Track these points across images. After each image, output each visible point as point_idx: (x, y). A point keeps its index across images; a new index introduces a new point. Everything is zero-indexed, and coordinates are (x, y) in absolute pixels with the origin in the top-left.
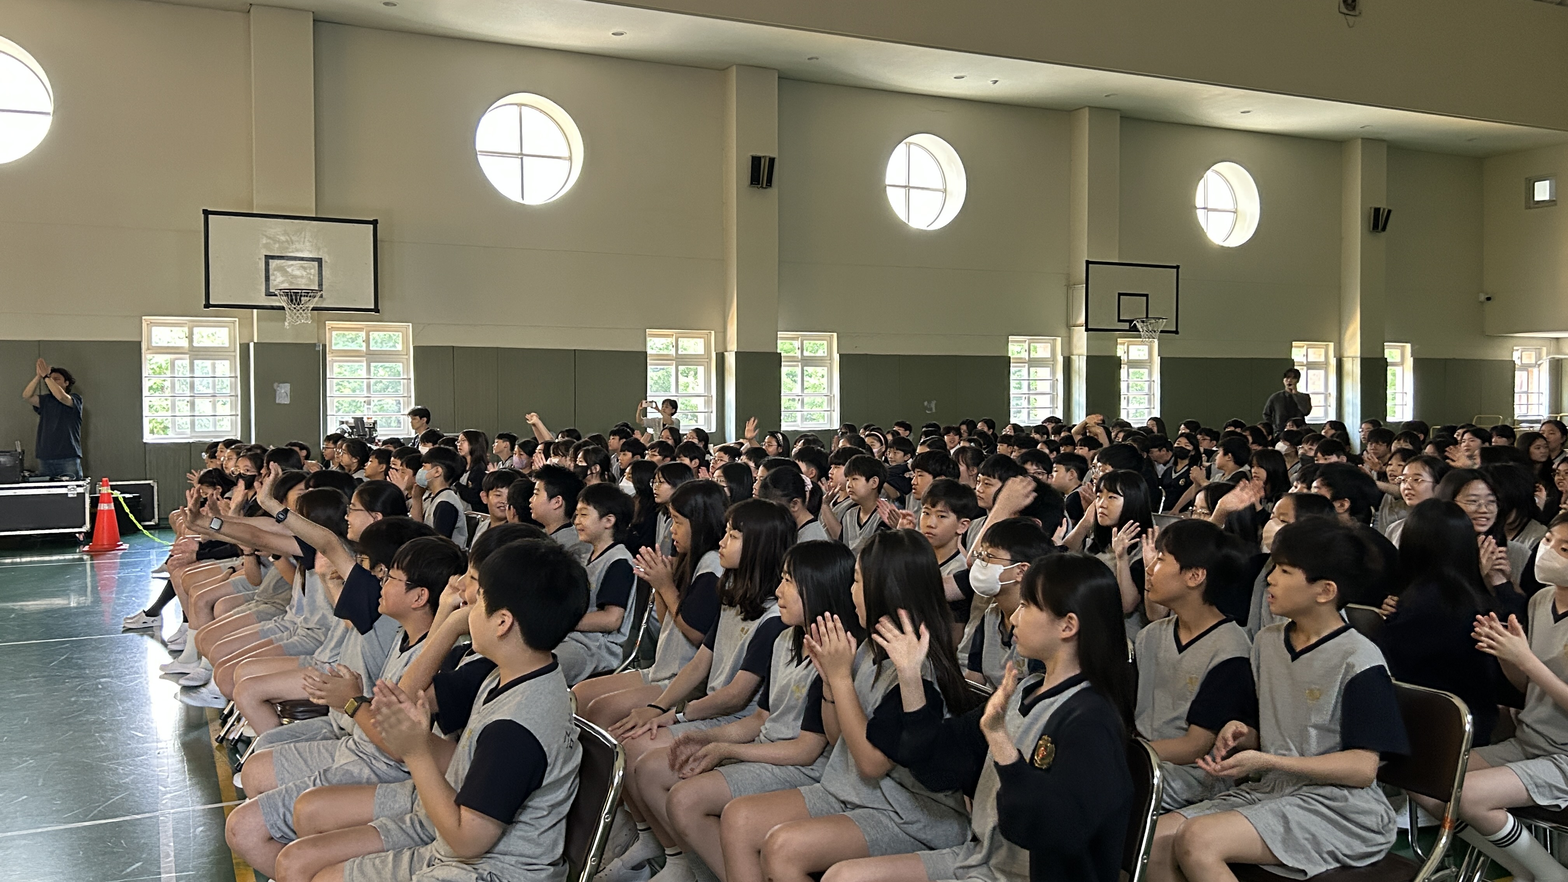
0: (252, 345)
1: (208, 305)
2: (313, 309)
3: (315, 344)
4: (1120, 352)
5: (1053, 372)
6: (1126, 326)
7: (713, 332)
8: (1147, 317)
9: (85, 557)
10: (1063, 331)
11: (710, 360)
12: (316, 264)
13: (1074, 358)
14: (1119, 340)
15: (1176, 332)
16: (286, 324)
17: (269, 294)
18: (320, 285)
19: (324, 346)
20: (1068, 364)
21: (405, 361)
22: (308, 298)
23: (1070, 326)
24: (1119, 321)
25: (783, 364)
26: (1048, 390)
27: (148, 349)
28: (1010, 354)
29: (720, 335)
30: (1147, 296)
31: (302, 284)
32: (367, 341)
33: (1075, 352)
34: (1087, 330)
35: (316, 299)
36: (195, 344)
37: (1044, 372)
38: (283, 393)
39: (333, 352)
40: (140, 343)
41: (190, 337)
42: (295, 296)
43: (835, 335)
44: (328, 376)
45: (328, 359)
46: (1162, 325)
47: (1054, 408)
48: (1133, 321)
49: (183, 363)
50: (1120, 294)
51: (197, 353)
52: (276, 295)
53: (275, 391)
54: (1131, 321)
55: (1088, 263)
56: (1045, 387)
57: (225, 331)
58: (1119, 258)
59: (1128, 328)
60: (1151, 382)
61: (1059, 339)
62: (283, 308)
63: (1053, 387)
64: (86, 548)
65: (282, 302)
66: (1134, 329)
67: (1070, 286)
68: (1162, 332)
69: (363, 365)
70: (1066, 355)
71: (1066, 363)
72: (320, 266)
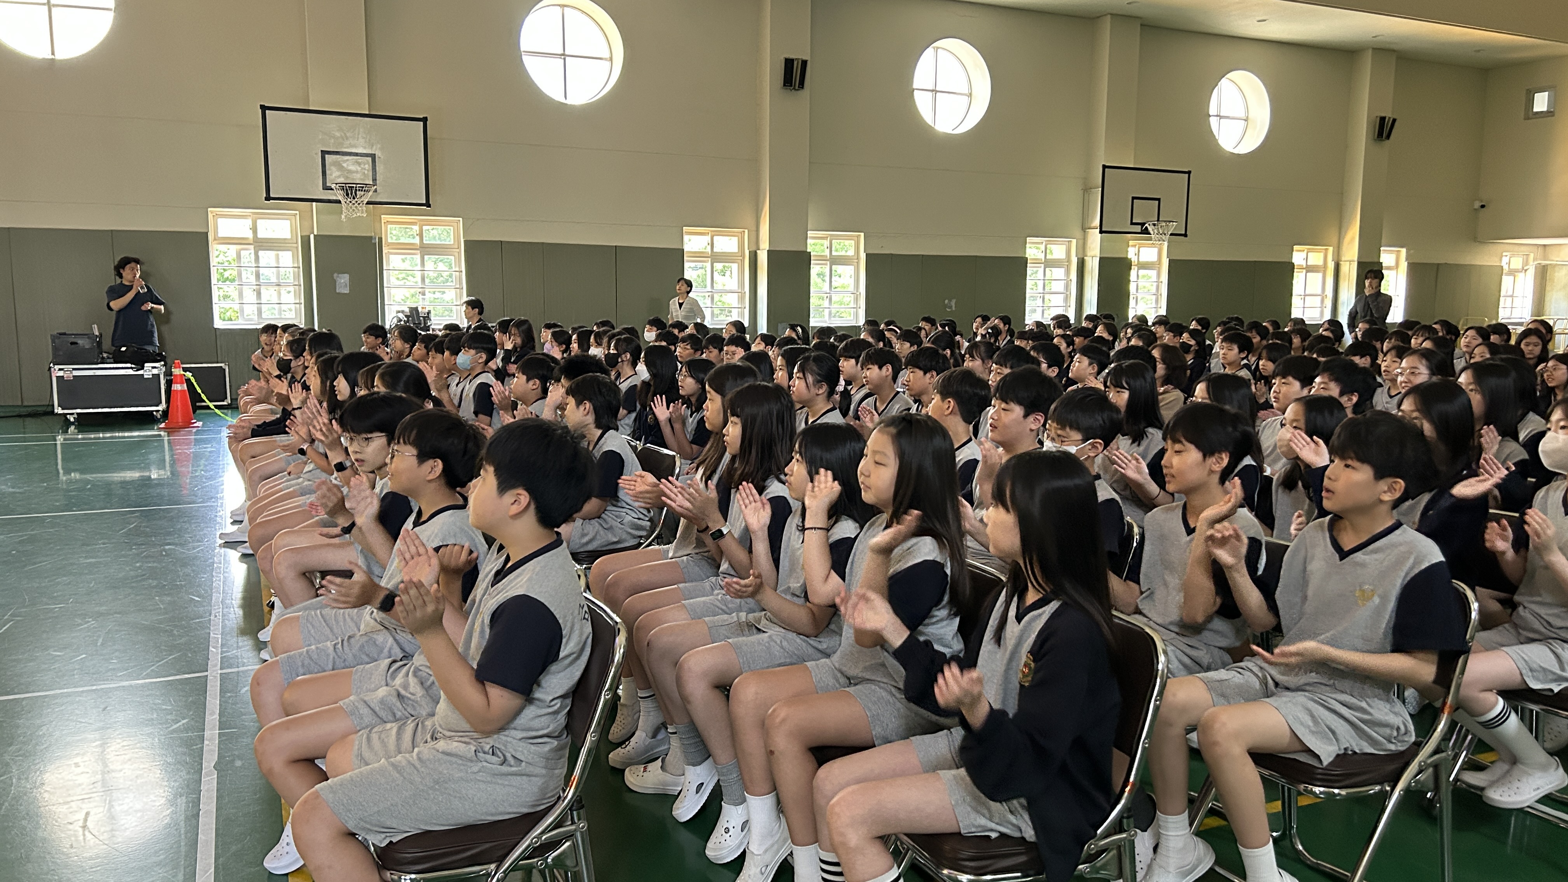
0: (312, 237)
1: (268, 198)
2: (368, 203)
3: (371, 238)
4: (1131, 254)
5: (1068, 272)
6: (1138, 228)
7: (746, 231)
8: (1158, 220)
9: (162, 433)
10: (1078, 233)
11: (744, 258)
12: (370, 159)
13: (1088, 260)
14: (1131, 243)
15: (1185, 235)
16: (343, 217)
17: (326, 188)
18: (374, 180)
19: (380, 239)
21: (456, 254)
22: (363, 193)
23: (1085, 228)
24: (1132, 223)
25: (812, 262)
26: (1062, 289)
27: (215, 239)
28: (1027, 255)
29: (754, 234)
30: (1159, 200)
31: (357, 178)
32: (421, 235)
33: (1089, 254)
34: (1101, 232)
35: (371, 193)
36: (260, 235)
37: (1059, 273)
38: (343, 283)
39: (389, 244)
40: (206, 234)
41: (254, 230)
42: (350, 190)
43: (862, 234)
44: (385, 268)
45: (385, 251)
46: (1172, 227)
47: (1067, 307)
48: (1144, 224)
49: (248, 255)
50: (1133, 198)
51: (261, 244)
52: (332, 189)
53: (335, 282)
54: (1143, 224)
55: (1104, 167)
56: (1059, 286)
57: (287, 223)
58: (1135, 163)
59: (1139, 231)
60: (1159, 282)
61: (1074, 241)
62: (339, 202)
63: (1067, 287)
64: (163, 425)
65: (339, 195)
66: (1146, 231)
67: (1087, 190)
68: (1171, 235)
69: (418, 258)
70: (1080, 256)
71: (1080, 265)
72: (374, 161)
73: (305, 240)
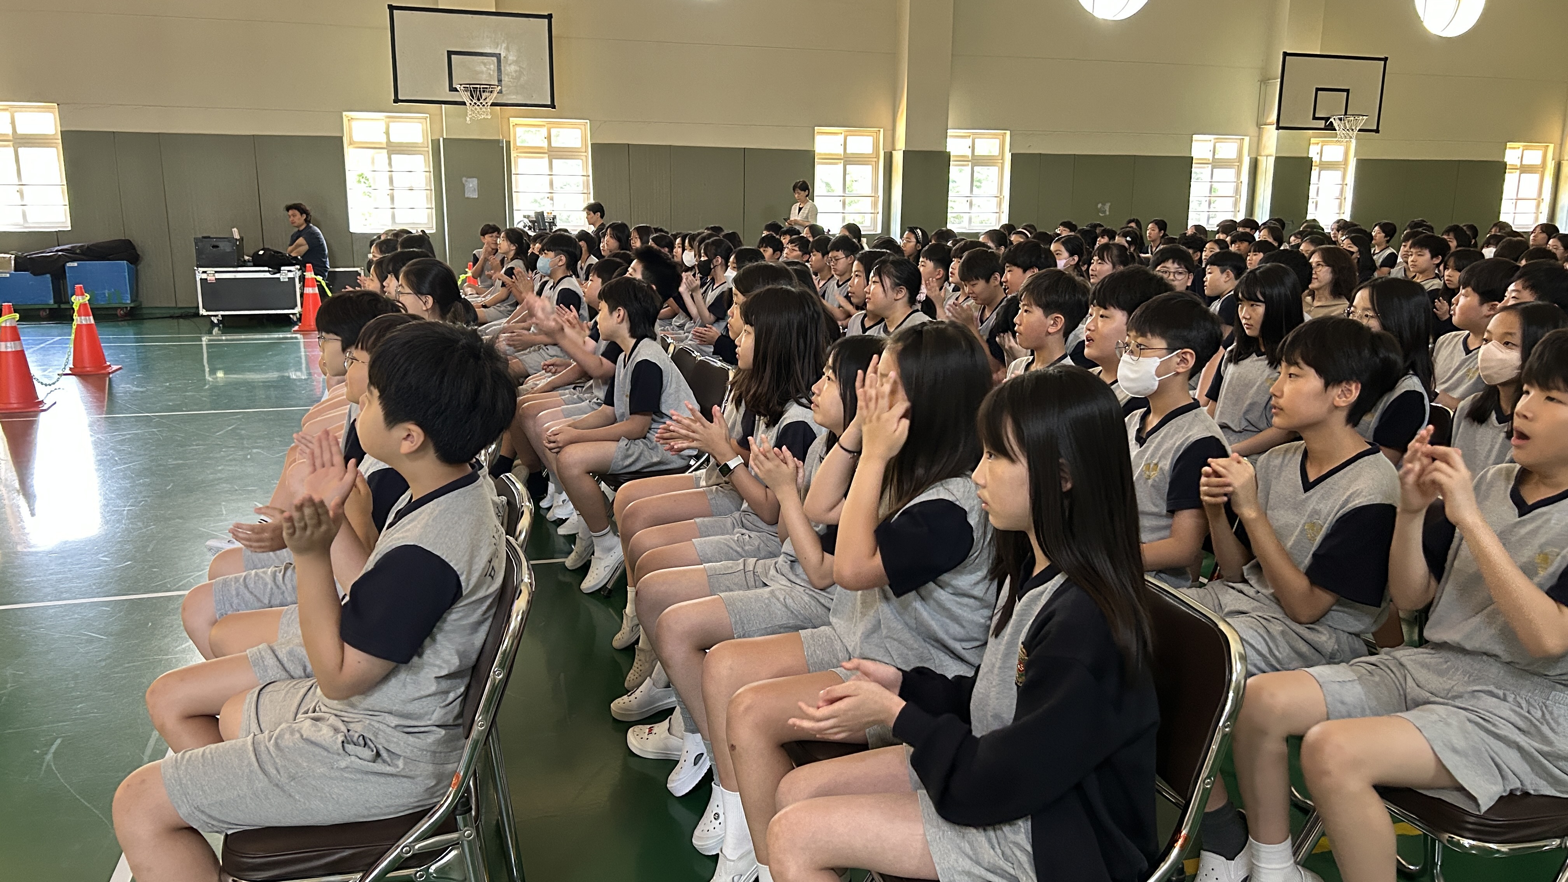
0: (441, 140)
1: (396, 101)
2: (493, 105)
3: (498, 141)
4: (1313, 153)
5: (1238, 174)
6: (1322, 124)
7: (882, 130)
8: (1346, 114)
9: (298, 336)
10: (1253, 130)
11: (878, 159)
12: (495, 59)
13: (1262, 160)
14: (1313, 140)
15: (1377, 131)
16: (468, 119)
17: (453, 89)
18: (500, 81)
19: (508, 143)
21: (584, 158)
22: (487, 94)
23: (1260, 125)
24: (1315, 118)
25: (951, 163)
26: (1231, 193)
27: (351, 144)
28: (1194, 154)
29: (889, 133)
30: (1348, 91)
31: (484, 79)
32: (549, 138)
33: (1263, 154)
34: (1278, 128)
35: (495, 94)
36: (393, 139)
37: (1230, 174)
38: (471, 188)
39: (517, 148)
40: (340, 139)
41: (387, 133)
42: (476, 92)
43: (1008, 132)
44: (513, 172)
45: (513, 154)
46: (1361, 122)
48: (1329, 118)
49: (382, 159)
50: (1318, 90)
51: (394, 149)
52: (457, 90)
53: (464, 186)
54: (1327, 119)
55: (1285, 54)
56: (1229, 189)
57: (418, 127)
58: (1321, 50)
59: (1323, 126)
60: (1344, 185)
61: (1247, 139)
62: (464, 103)
63: (1237, 191)
64: (296, 328)
65: (465, 97)
66: (1331, 127)
67: (1265, 81)
68: (1360, 130)
69: (546, 161)
70: (1254, 156)
71: (1253, 165)
72: (499, 61)
73: (435, 144)
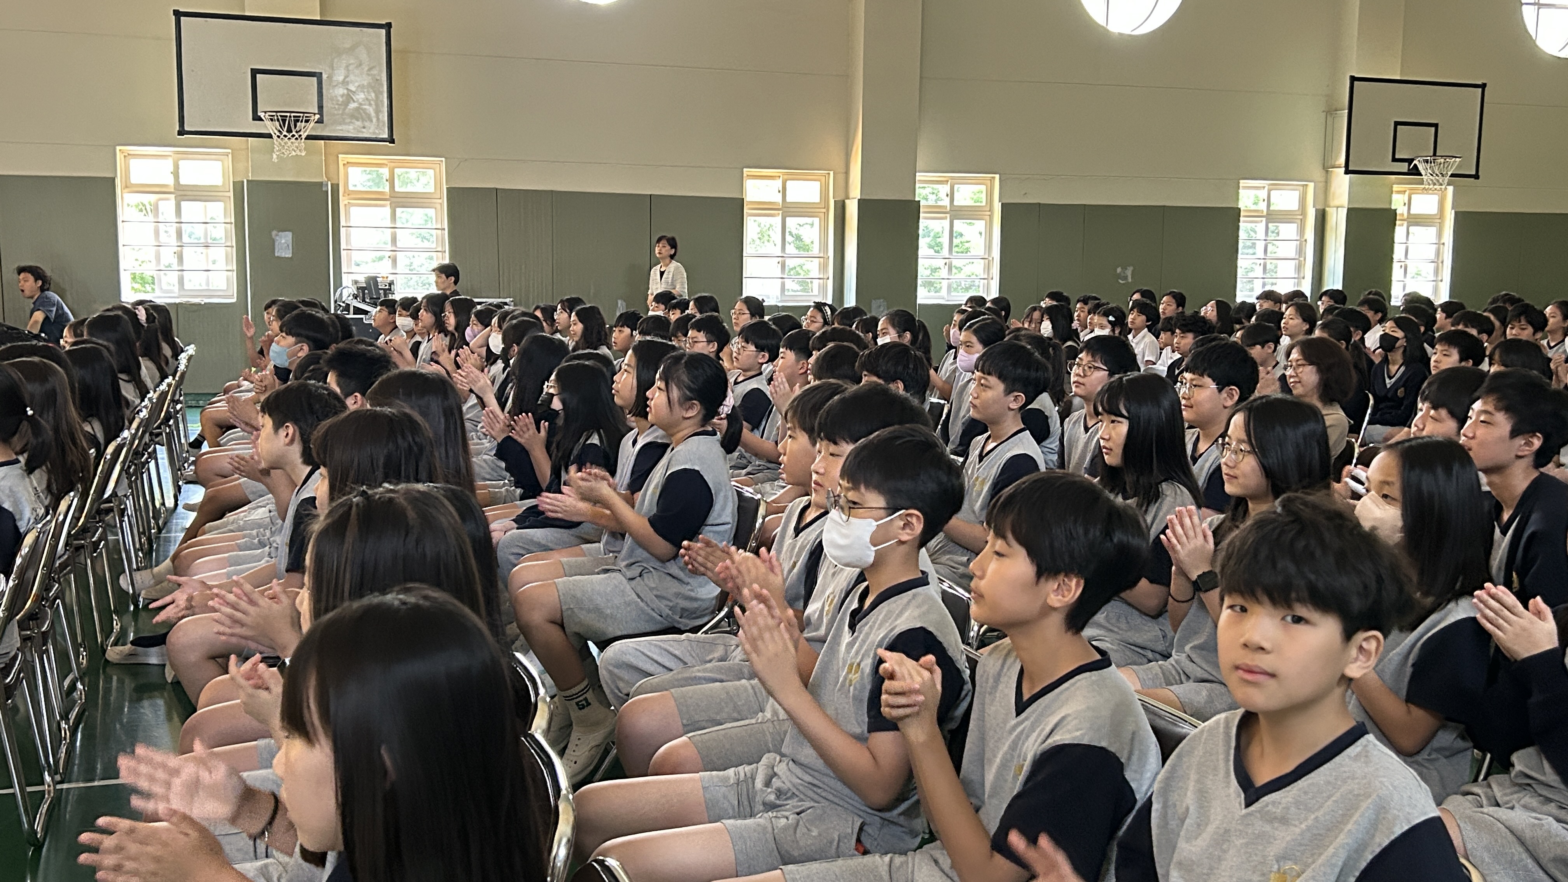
0: (245, 182)
1: (181, 132)
2: (308, 138)
3: (321, 184)
4: (1398, 203)
5: (1302, 230)
6: (1404, 167)
7: (832, 173)
8: (1435, 155)
10: (1318, 173)
11: (828, 210)
12: (316, 80)
13: (1331, 212)
14: (1396, 188)
15: (1476, 176)
16: (275, 156)
17: (256, 118)
18: (320, 107)
19: (336, 187)
20: (1322, 219)
21: (438, 206)
23: (1327, 168)
24: (1394, 160)
25: (921, 215)
26: (1293, 255)
27: (124, 187)
28: (1241, 205)
29: (841, 177)
30: (1436, 126)
31: (298, 106)
32: (391, 181)
33: (1332, 204)
34: (1347, 172)
35: (312, 124)
36: (183, 181)
37: (1289, 230)
38: (284, 244)
39: (349, 193)
40: (113, 180)
41: (176, 174)
42: (284, 121)
43: (997, 176)
44: (343, 223)
45: (343, 201)
46: (1454, 166)
47: (1300, 278)
48: (1412, 160)
50: (1397, 124)
51: (184, 193)
53: (273, 241)
54: (1410, 161)
55: (1353, 79)
56: (1289, 249)
57: (219, 164)
58: (1401, 75)
59: (1406, 170)
60: (1440, 244)
61: (1311, 185)
63: (1301, 251)
66: (1415, 171)
67: (1331, 112)
68: (1452, 175)
69: (387, 210)
70: (1320, 207)
71: (1320, 219)
72: (320, 84)
73: (238, 187)
